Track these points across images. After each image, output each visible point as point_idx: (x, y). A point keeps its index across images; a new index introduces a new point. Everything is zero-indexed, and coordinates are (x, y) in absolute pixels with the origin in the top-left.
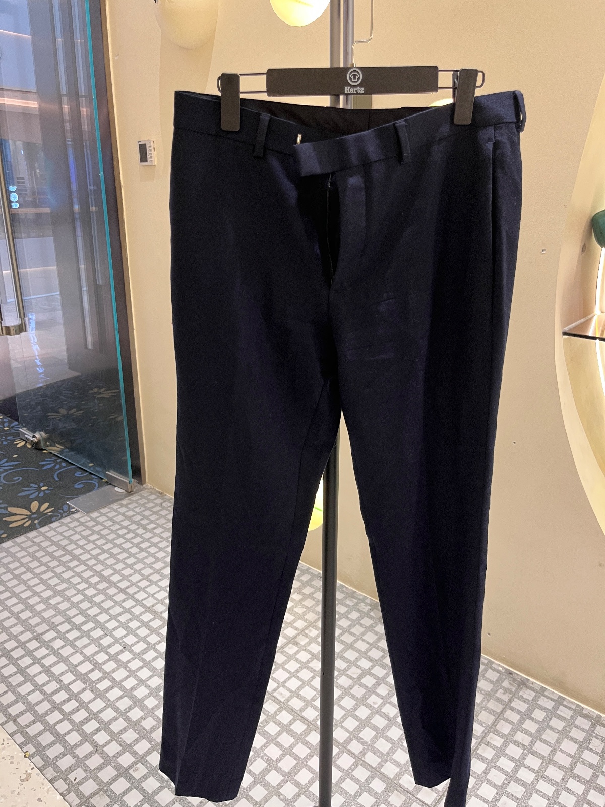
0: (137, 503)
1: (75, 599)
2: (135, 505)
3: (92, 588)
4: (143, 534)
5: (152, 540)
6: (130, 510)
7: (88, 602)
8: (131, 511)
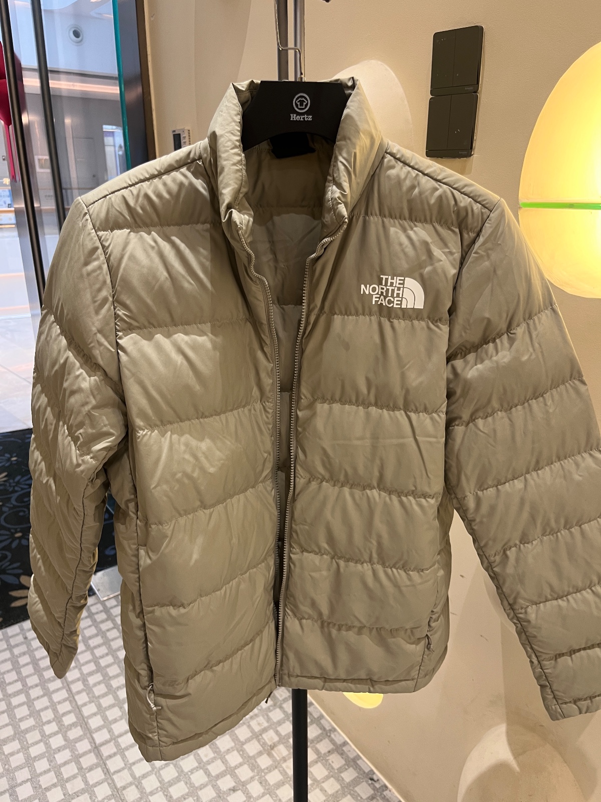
1: (34, 751)
3: (60, 735)
7: (48, 760)
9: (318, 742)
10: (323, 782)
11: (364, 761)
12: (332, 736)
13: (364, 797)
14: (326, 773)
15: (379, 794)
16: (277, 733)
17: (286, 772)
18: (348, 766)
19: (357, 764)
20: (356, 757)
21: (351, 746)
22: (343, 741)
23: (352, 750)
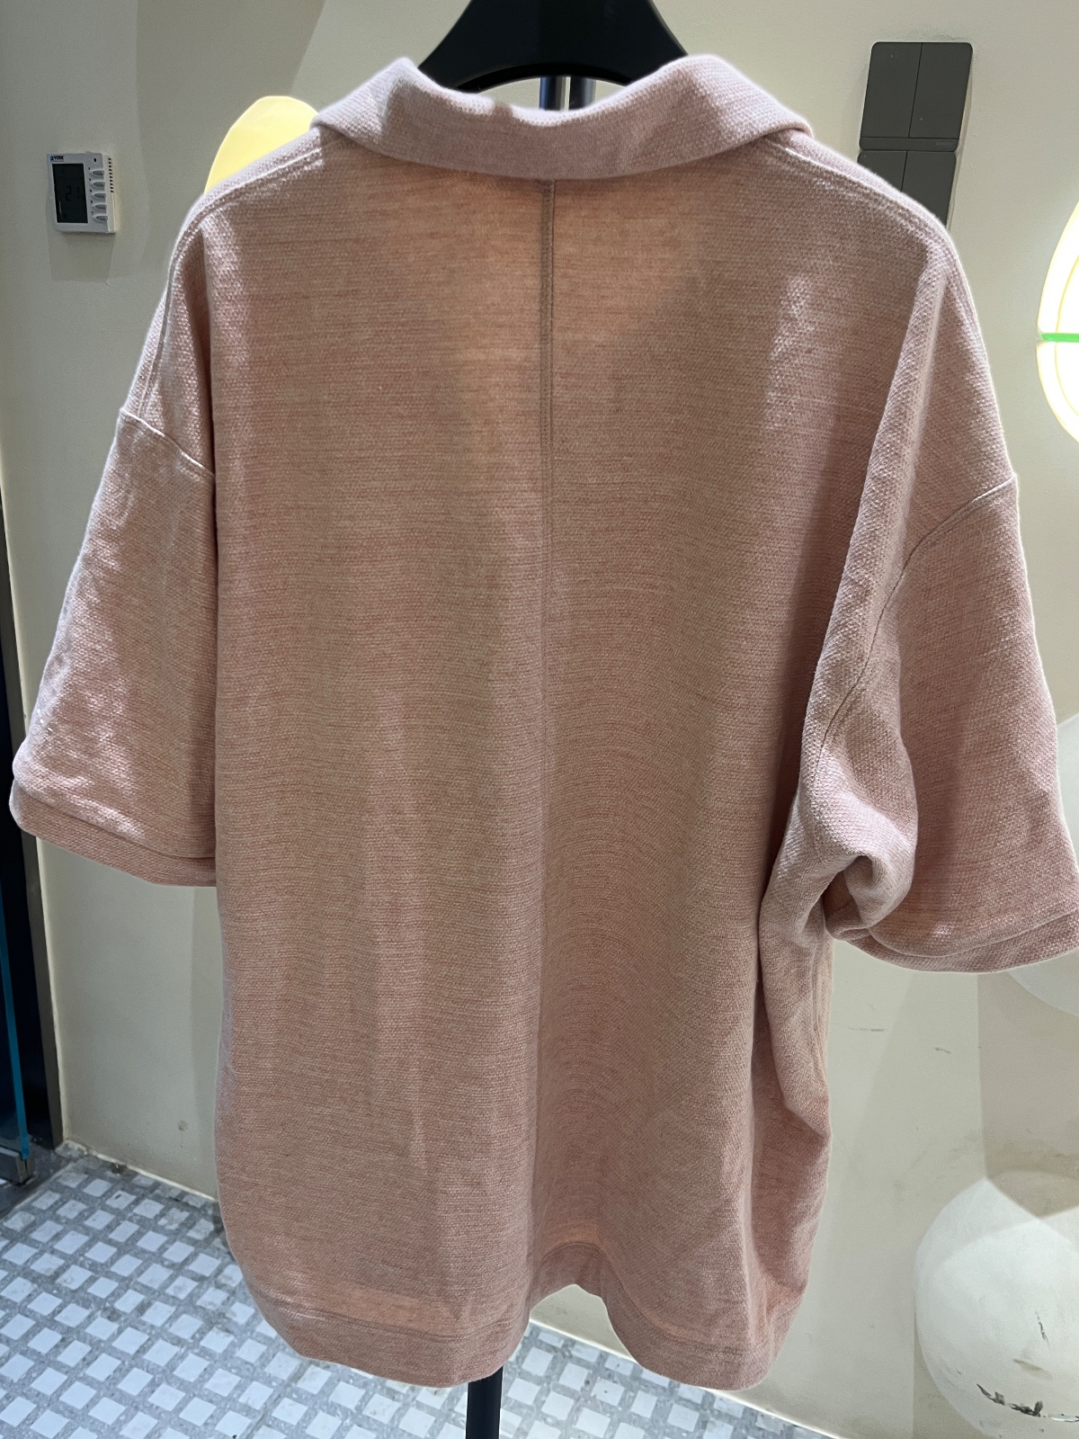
0: (57, 1220)
2: (50, 1228)
4: (114, 1337)
5: (147, 1356)
6: (43, 1249)
8: (46, 1255)
9: (559, 1375)
12: (574, 1353)
13: (692, 1430)
14: (607, 1420)
15: (708, 1412)
18: (633, 1392)
19: (645, 1381)
21: (616, 1356)
22: (597, 1354)
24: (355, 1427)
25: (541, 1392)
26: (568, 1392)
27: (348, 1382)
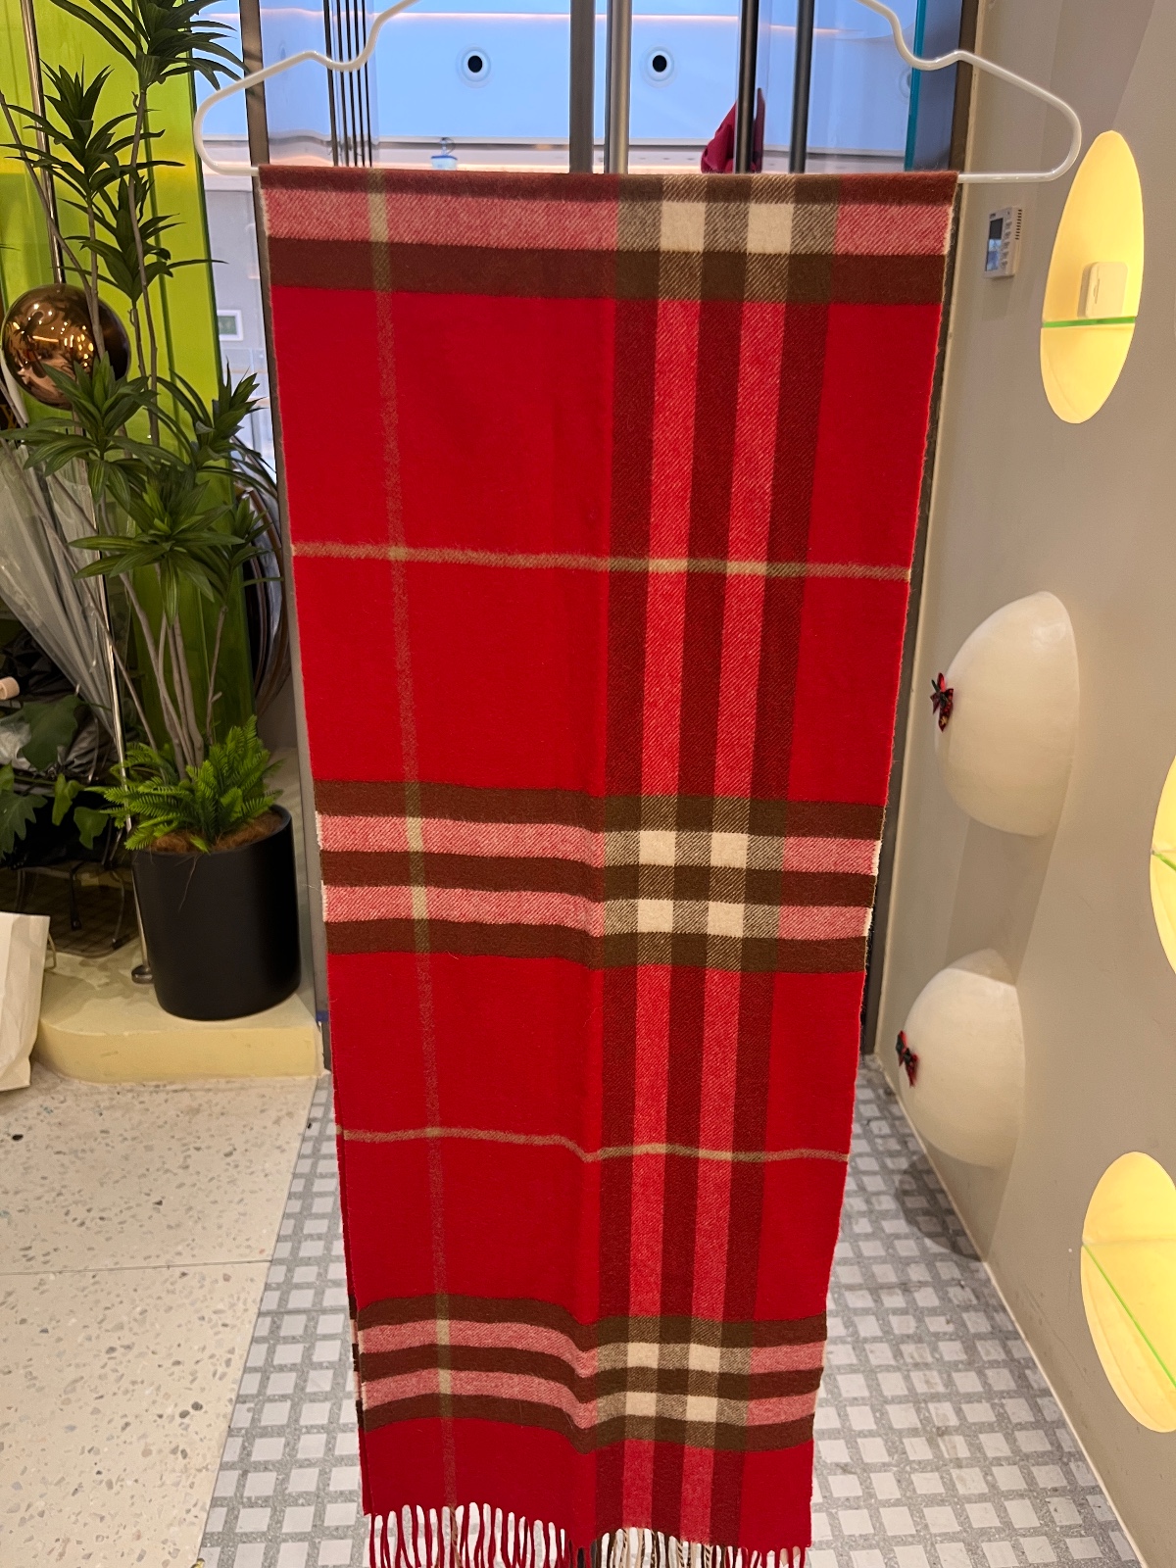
9: (1038, 1464)
10: (1024, 1536)
11: (1126, 1539)
12: (1072, 1465)
14: (1036, 1523)
16: (959, 1412)
17: (954, 1485)
18: (1085, 1529)
19: (1109, 1537)
20: (1110, 1522)
21: (1104, 1500)
22: (1091, 1484)
23: (1104, 1507)
24: (849, 1347)
25: (1007, 1459)
26: (1030, 1480)
27: (878, 1320)
